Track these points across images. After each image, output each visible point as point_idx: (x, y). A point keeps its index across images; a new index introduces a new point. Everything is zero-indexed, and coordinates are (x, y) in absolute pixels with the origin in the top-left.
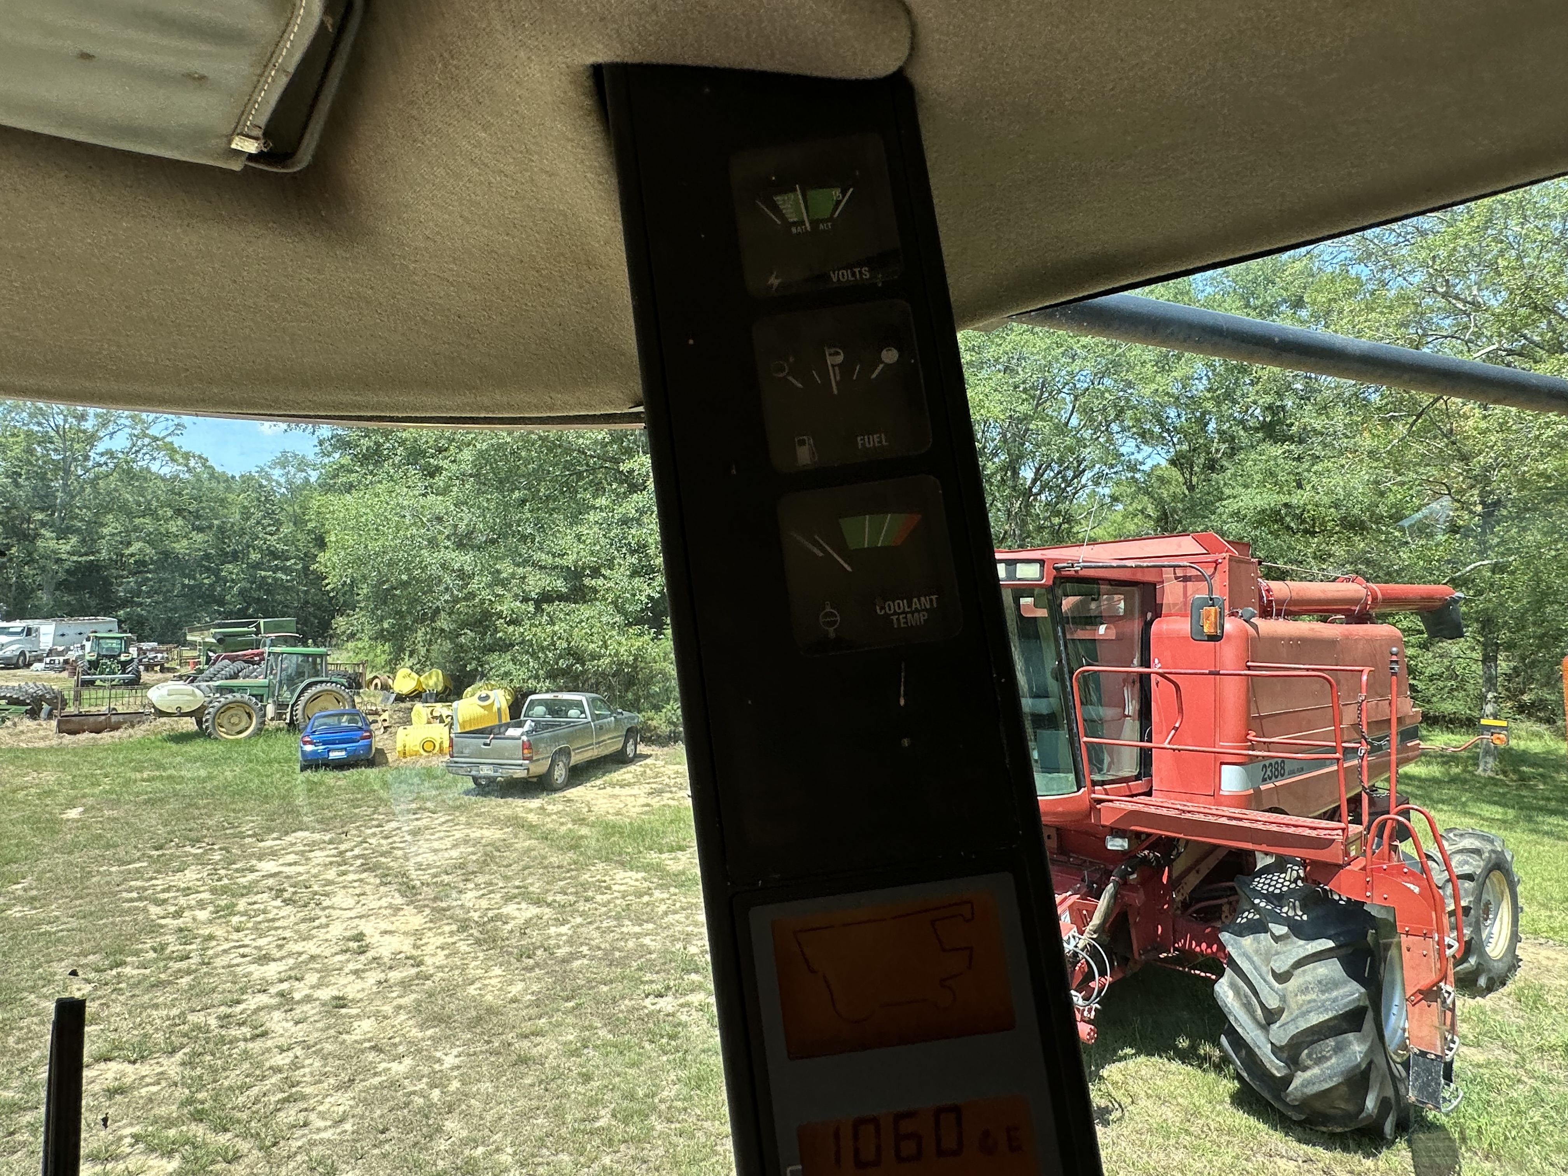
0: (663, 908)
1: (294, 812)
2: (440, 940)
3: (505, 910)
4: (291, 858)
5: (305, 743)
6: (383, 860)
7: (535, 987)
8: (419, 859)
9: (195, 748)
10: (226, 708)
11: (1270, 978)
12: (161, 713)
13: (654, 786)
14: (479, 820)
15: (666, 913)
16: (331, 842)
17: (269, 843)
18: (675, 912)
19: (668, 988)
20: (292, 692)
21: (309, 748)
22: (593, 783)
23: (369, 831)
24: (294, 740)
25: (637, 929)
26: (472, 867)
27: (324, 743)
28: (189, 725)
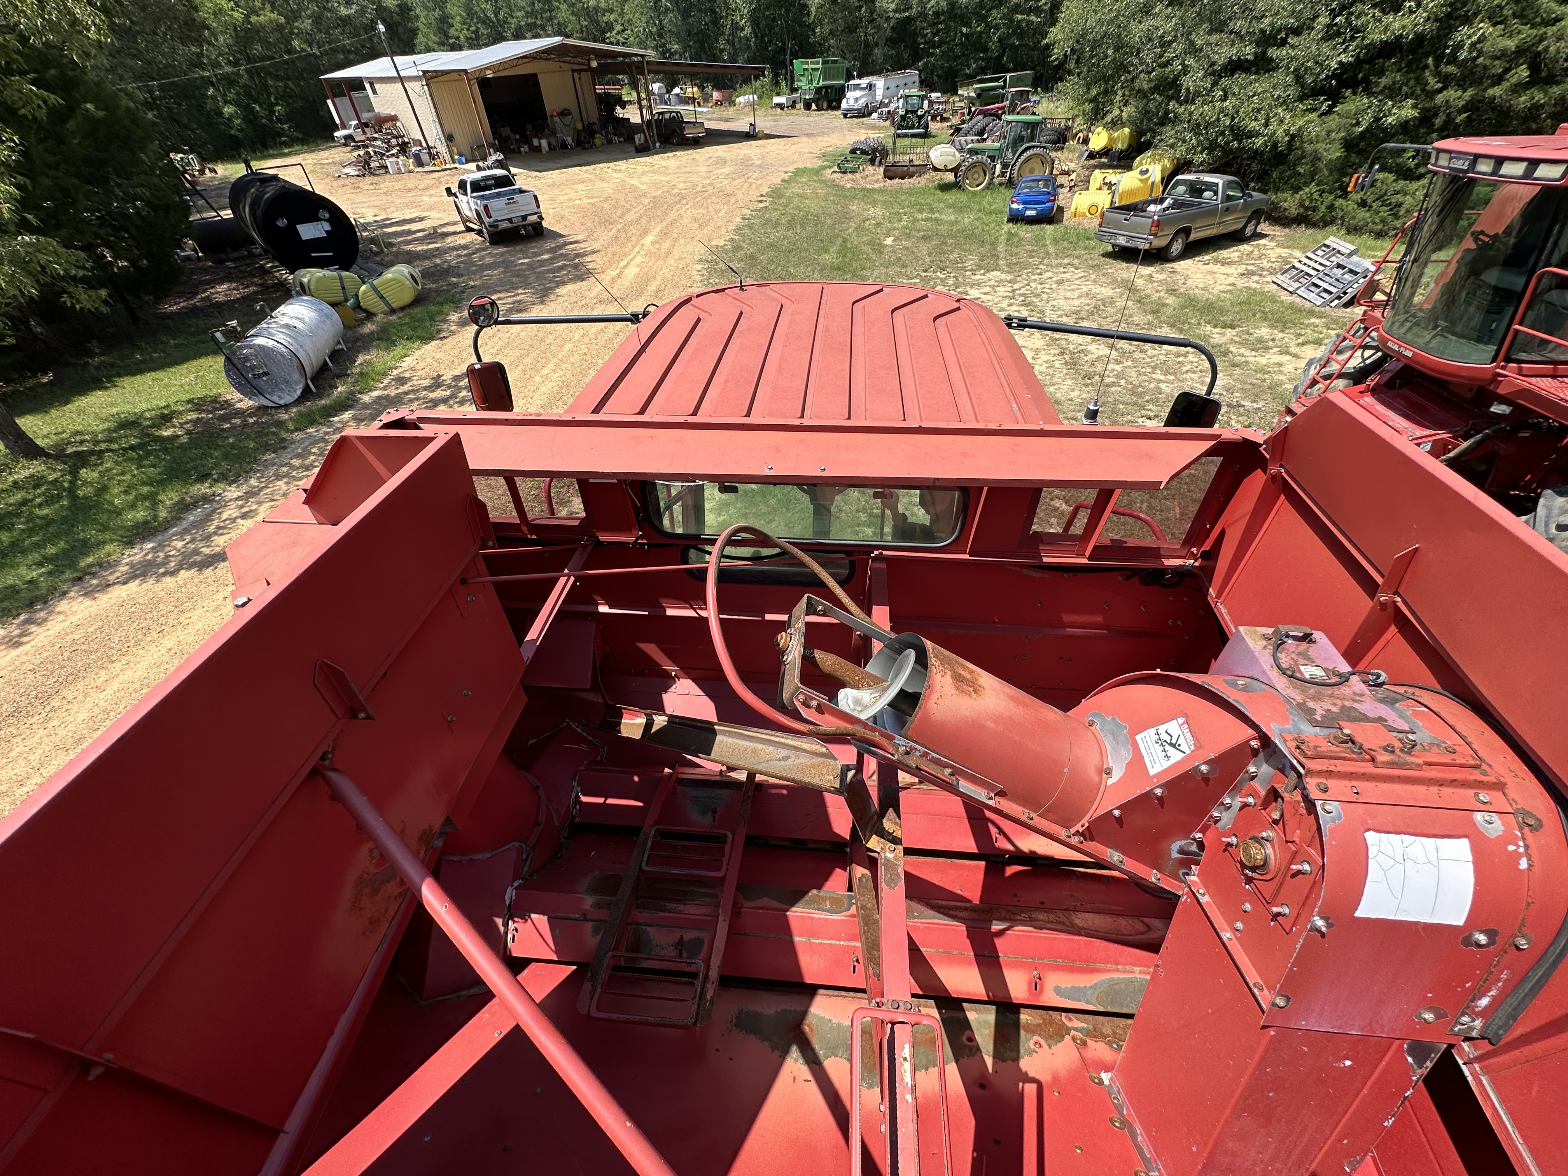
0: (1189, 367)
1: (996, 257)
2: (1048, 358)
3: (1089, 348)
4: (987, 289)
5: (1013, 202)
6: (1034, 299)
7: (1084, 396)
8: (1055, 303)
9: (951, 197)
10: (973, 165)
11: (1554, 526)
12: (935, 169)
13: (1249, 268)
14: (1103, 279)
15: (1187, 372)
16: (1010, 282)
17: (978, 277)
18: (1194, 372)
19: (1157, 416)
20: (1014, 154)
21: (1015, 206)
22: (1201, 258)
23: (1033, 277)
24: (1008, 193)
25: (1162, 378)
26: (1083, 314)
27: (1024, 203)
28: (950, 177)
